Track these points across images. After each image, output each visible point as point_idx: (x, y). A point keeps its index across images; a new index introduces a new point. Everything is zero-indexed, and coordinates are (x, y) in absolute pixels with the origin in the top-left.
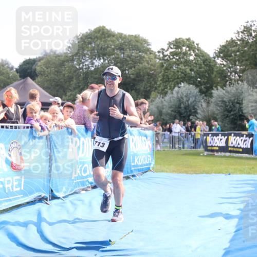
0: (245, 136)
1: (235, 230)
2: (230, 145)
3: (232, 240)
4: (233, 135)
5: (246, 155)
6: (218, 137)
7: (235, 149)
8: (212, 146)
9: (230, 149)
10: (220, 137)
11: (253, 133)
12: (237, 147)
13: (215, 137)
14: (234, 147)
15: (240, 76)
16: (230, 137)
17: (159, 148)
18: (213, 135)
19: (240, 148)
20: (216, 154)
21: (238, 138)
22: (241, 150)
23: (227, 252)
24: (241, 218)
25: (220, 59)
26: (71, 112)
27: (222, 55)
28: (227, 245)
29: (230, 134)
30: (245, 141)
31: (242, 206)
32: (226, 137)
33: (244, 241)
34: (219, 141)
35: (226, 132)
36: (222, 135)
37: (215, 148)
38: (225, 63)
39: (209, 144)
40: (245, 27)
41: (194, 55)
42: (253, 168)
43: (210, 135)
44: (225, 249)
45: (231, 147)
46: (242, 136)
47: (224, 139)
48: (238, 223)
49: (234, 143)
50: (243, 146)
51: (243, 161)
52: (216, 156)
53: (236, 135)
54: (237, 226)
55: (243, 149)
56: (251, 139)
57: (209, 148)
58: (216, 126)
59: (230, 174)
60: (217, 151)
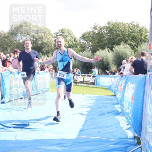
0: (92, 77)
1: (85, 120)
2: (85, 80)
3: (83, 125)
4: (86, 76)
5: (92, 85)
6: (79, 77)
7: (87, 83)
8: (76, 81)
9: (85, 82)
10: (80, 76)
11: (96, 75)
12: (88, 82)
13: (78, 77)
14: (87, 81)
15: (91, 48)
16: (85, 77)
17: (52, 80)
18: (77, 75)
19: (90, 82)
20: (78, 84)
21: (89, 77)
22: (90, 83)
23: (81, 131)
24: (88, 115)
25: (82, 39)
26: (10, 64)
27: (83, 38)
28: (81, 127)
29: (85, 76)
30: (92, 79)
31: (89, 109)
32: (83, 77)
33: (88, 126)
34: (80, 79)
35: (83, 74)
36: (82, 75)
37: (78, 82)
38: (84, 42)
39: (75, 80)
40: (94, 26)
41: (70, 37)
42: (94, 92)
43: (76, 75)
44: (80, 129)
45: (86, 81)
46: (91, 76)
47: (82, 77)
48: (86, 117)
49: (87, 79)
50: (91, 81)
51: (90, 88)
52: (78, 86)
53: (88, 76)
54: (86, 119)
55: (91, 82)
56: (95, 78)
57: (75, 82)
58: (78, 71)
59: (84, 94)
60: (78, 83)
